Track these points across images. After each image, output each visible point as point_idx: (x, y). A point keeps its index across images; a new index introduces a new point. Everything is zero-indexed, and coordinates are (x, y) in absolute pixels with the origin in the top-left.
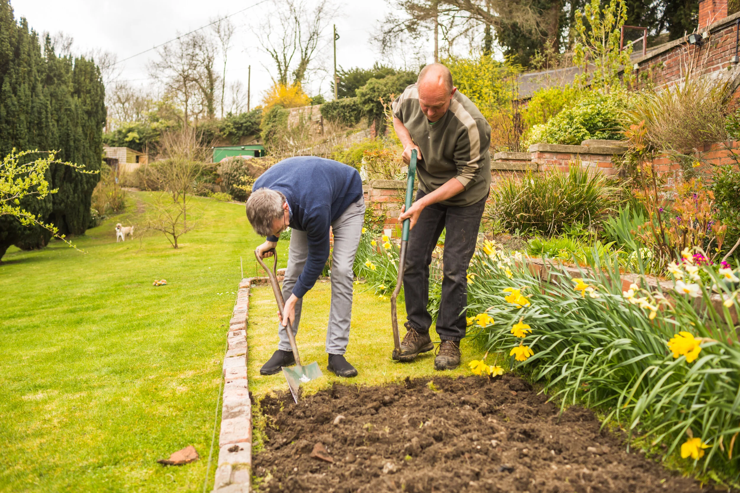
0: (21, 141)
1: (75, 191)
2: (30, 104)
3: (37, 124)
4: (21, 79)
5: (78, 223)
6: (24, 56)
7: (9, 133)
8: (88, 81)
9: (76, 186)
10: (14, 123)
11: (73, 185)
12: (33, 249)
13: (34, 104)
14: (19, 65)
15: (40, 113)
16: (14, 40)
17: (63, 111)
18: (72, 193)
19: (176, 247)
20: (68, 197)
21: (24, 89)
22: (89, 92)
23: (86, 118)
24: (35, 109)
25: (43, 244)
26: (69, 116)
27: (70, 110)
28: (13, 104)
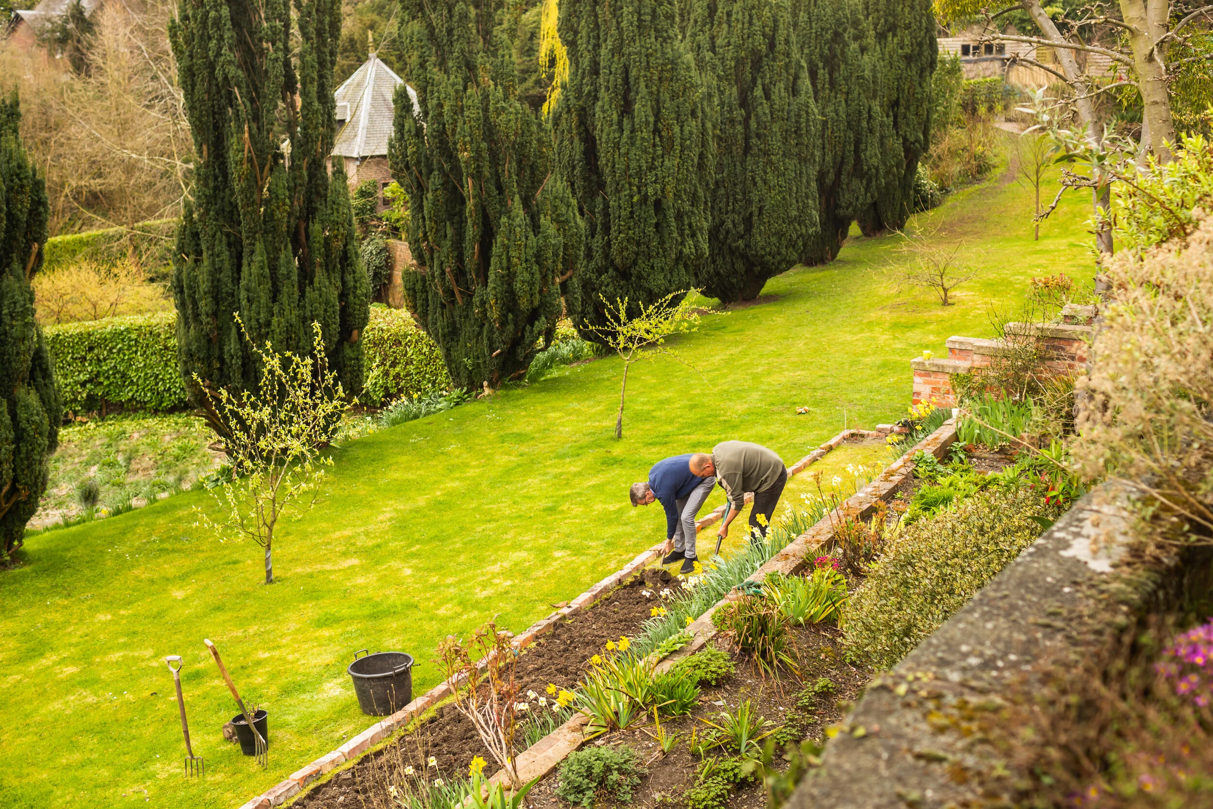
0: (773, 158)
1: (867, 190)
2: (786, 107)
3: (795, 132)
4: (776, 77)
5: (893, 215)
6: (780, 47)
7: (760, 150)
8: (907, 10)
9: (869, 181)
10: (765, 136)
11: (865, 182)
12: (816, 264)
13: (791, 107)
14: (774, 60)
15: (799, 116)
16: (767, 29)
17: (853, 79)
18: (863, 192)
19: (945, 303)
20: (857, 199)
21: (780, 90)
22: (908, 27)
23: (902, 65)
24: (792, 113)
25: (829, 257)
26: (861, 86)
27: (863, 77)
28: (765, 114)
